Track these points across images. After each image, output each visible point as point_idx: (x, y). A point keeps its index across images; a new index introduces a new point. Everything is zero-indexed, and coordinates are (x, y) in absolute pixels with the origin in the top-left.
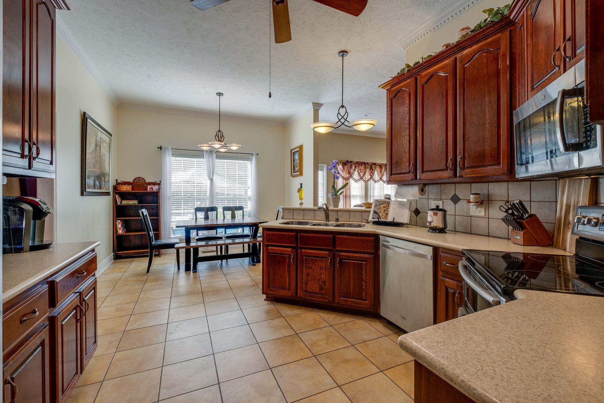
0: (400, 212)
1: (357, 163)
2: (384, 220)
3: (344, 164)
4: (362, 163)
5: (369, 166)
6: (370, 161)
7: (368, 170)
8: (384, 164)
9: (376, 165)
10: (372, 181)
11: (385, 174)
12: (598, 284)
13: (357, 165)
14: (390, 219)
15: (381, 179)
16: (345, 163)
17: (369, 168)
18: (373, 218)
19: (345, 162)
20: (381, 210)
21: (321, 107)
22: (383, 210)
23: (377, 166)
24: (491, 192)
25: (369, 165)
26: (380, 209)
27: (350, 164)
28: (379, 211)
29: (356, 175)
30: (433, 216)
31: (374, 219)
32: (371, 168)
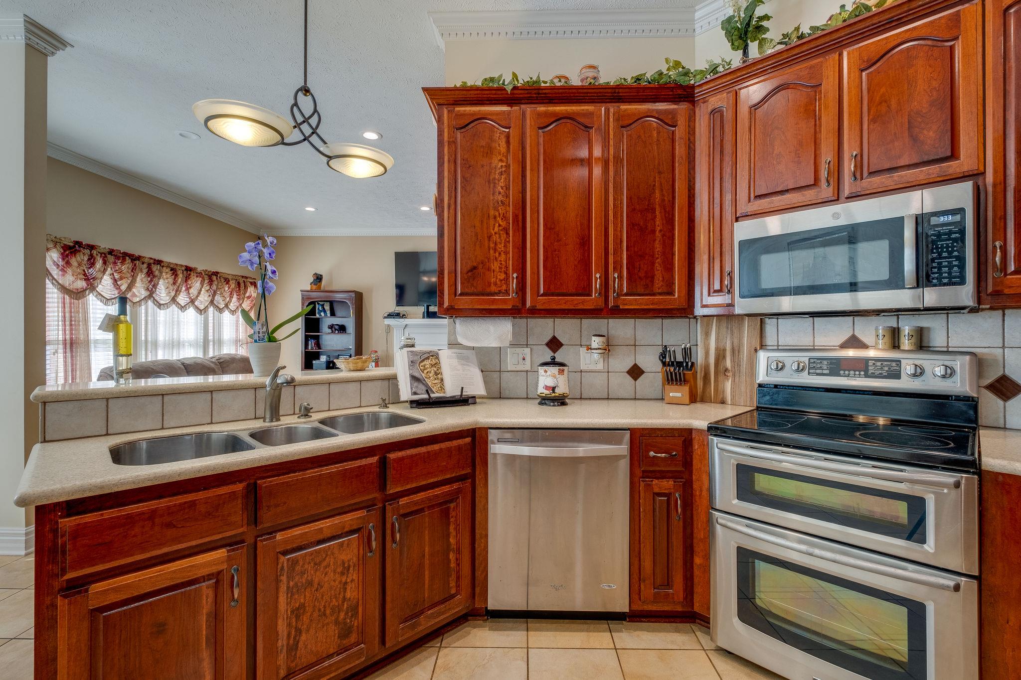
0: (466, 375)
1: (111, 252)
2: (442, 395)
3: (70, 250)
4: (125, 255)
5: (145, 266)
6: (149, 253)
7: (141, 277)
8: (182, 266)
9: (163, 266)
10: (150, 303)
11: (184, 289)
12: (860, 435)
13: (111, 258)
14: (451, 390)
15: (174, 300)
16: (69, 248)
17: (145, 271)
18: (415, 393)
19: (72, 244)
20: (428, 372)
21: (57, 49)
22: (432, 371)
23: (165, 268)
24: (612, 332)
25: (143, 263)
26: (425, 372)
27: (88, 251)
28: (423, 375)
29: (106, 285)
30: (558, 376)
31: (418, 394)
32: (150, 273)
